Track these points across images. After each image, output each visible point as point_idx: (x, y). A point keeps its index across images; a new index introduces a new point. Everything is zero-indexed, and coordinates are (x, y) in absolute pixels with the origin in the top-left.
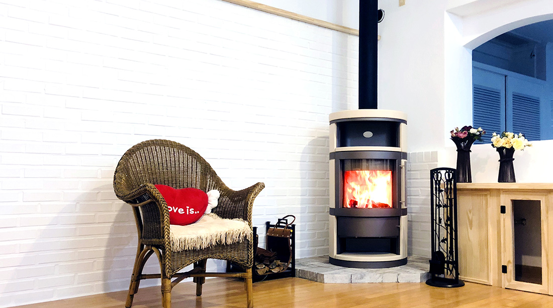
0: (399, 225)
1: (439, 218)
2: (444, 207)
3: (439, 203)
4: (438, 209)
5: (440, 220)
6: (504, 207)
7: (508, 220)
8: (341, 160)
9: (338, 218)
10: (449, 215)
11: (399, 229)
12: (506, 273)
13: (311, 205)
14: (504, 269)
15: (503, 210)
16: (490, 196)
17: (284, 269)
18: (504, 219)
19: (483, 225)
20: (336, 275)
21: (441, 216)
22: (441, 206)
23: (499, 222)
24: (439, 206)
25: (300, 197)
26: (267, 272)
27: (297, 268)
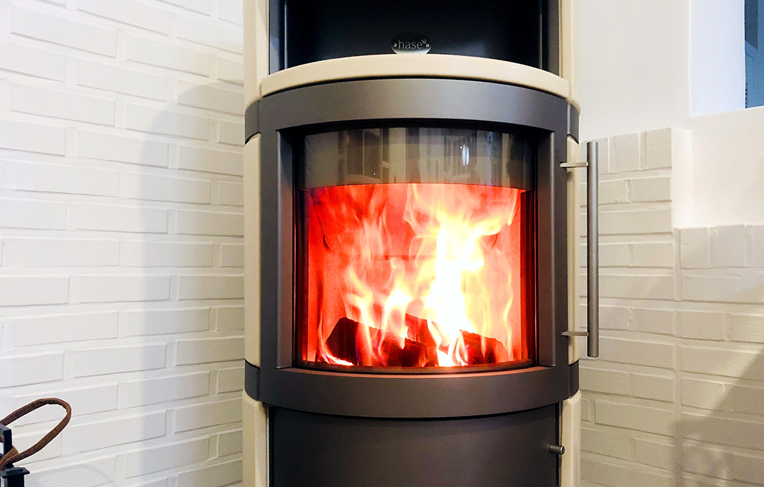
0: (557, 443)
8: (283, 132)
9: (273, 413)
11: (556, 458)
13: (190, 338)
25: (139, 309)
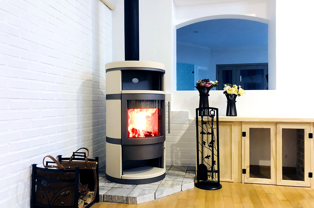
6: (245, 133)
7: (247, 141)
8: (127, 100)
9: (123, 146)
12: (245, 173)
14: (244, 171)
16: (233, 125)
17: (93, 198)
18: (244, 140)
20: (145, 196)
22: (205, 133)
23: (241, 143)
27: (101, 193)
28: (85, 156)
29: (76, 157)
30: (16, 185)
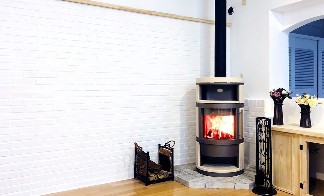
1: (261, 149)
2: (263, 143)
3: (261, 139)
4: (260, 144)
5: (261, 150)
6: (302, 146)
7: (304, 154)
8: (202, 108)
9: (200, 144)
10: (266, 148)
11: (238, 152)
12: (303, 188)
13: (187, 132)
14: (302, 186)
15: (301, 147)
16: (293, 137)
17: (167, 176)
18: (302, 154)
19: (289, 155)
20: (196, 183)
21: (262, 149)
22: (262, 142)
23: (299, 155)
24: (261, 142)
26: (156, 178)
27: (175, 175)
28: (169, 146)
29: (166, 146)
30: (124, 157)
